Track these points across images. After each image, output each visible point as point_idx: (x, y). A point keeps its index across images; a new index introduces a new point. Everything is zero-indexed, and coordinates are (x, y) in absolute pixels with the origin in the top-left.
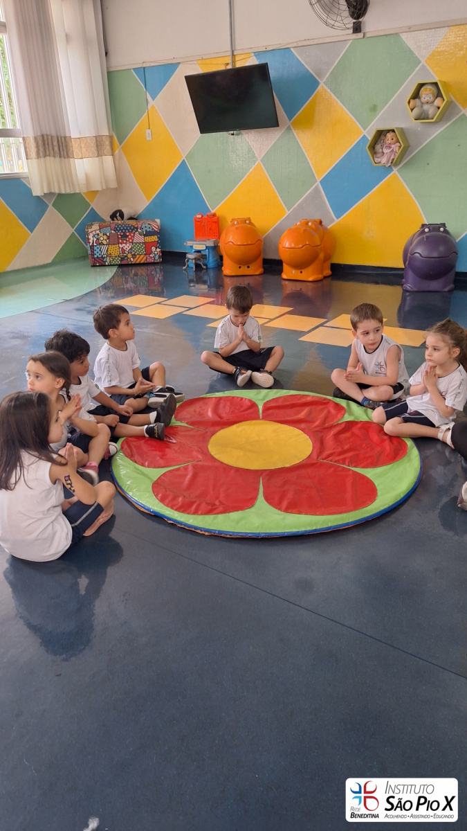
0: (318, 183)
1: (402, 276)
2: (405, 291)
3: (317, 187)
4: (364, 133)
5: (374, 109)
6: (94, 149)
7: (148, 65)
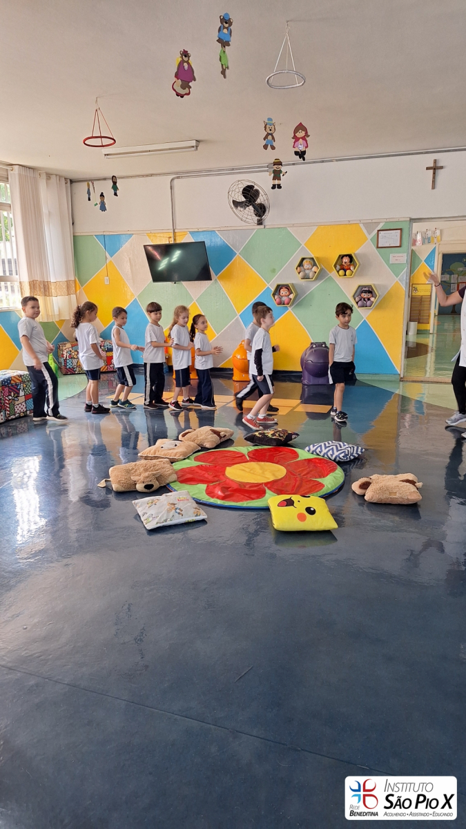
0: (238, 316)
1: (301, 377)
2: (304, 385)
3: (237, 319)
4: (268, 285)
5: (274, 271)
6: (65, 290)
7: (108, 233)
